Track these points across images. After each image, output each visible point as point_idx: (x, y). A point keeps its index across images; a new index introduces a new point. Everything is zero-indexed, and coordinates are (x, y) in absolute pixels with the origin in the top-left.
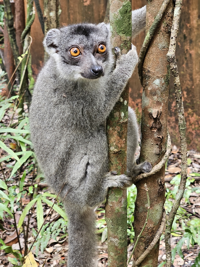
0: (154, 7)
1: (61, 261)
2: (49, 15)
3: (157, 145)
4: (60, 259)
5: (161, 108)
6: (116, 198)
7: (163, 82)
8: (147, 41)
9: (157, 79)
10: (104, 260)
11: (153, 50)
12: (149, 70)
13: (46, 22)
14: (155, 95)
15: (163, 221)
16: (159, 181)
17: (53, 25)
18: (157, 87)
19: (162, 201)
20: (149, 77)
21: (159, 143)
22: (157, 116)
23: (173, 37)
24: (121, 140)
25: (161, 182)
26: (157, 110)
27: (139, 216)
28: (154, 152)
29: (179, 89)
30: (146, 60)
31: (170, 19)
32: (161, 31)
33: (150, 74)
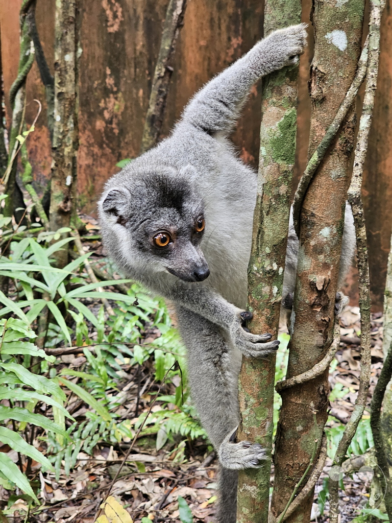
0: (325, 112)
1: (89, 483)
2: (64, 58)
3: (321, 331)
4: (88, 480)
5: (329, 273)
6: (257, 421)
7: (335, 232)
8: (313, 166)
9: (326, 228)
10: (164, 481)
11: (321, 180)
12: (314, 212)
13: (58, 71)
14: (321, 253)
15: (322, 452)
16: (321, 389)
17: (70, 76)
18: (325, 240)
19: (323, 421)
20: (313, 224)
21: (323, 330)
22: (323, 286)
23: (359, 163)
24: (270, 330)
25: (323, 391)
26: (323, 277)
27: (285, 446)
28: (315, 343)
29: (365, 247)
30: (309, 197)
31: (350, 132)
32: (336, 151)
33: (315, 220)
